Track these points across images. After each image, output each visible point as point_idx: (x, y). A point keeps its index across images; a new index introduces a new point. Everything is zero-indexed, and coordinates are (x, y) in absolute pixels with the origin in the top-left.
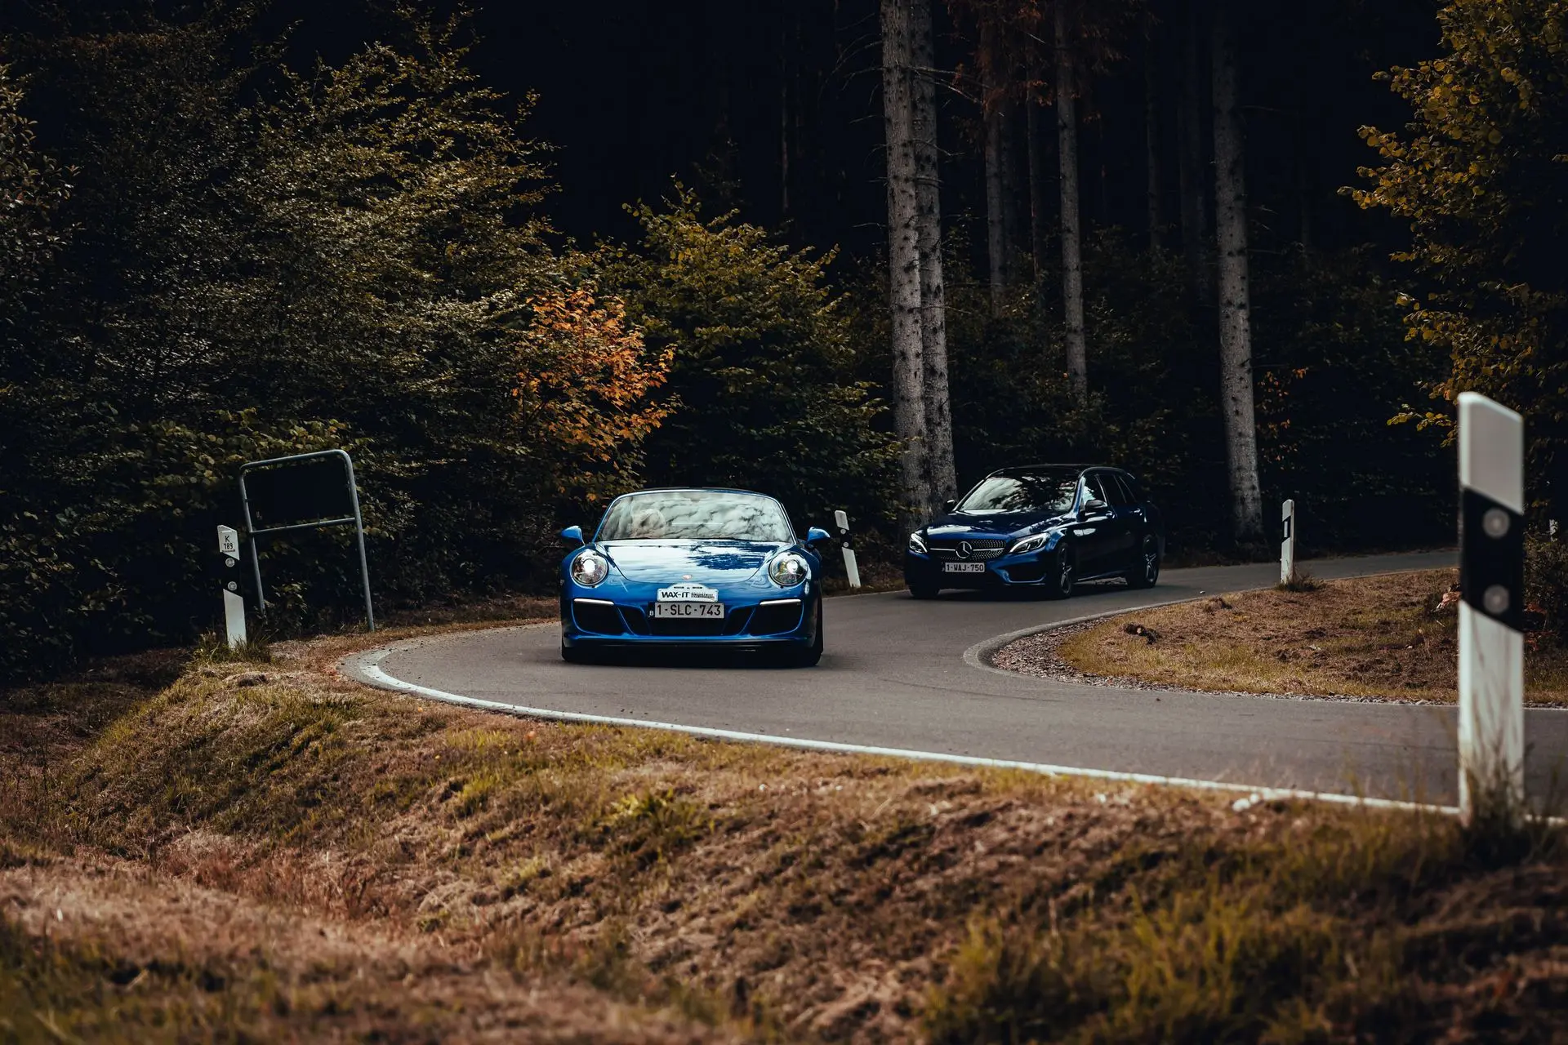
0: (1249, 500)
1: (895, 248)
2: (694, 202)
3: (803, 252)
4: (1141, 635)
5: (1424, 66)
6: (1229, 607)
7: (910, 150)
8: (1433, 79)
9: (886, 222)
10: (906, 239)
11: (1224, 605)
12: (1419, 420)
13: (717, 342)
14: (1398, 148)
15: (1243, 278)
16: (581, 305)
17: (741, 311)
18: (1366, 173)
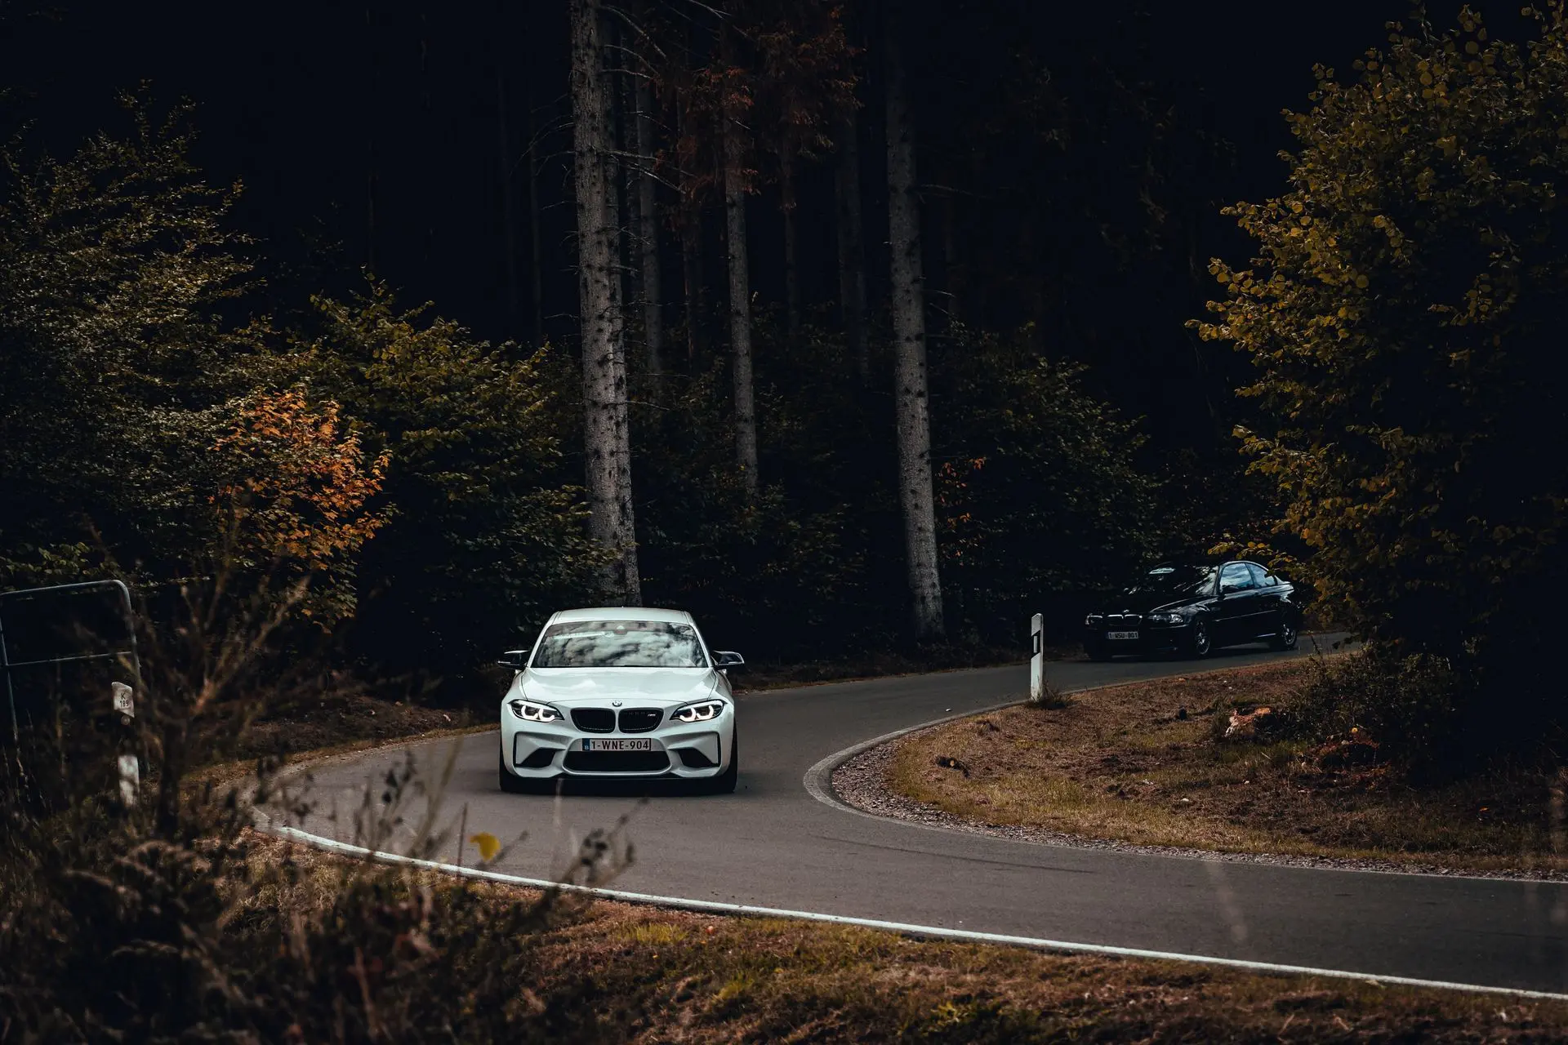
0: (929, 600)
1: (588, 340)
2: (386, 293)
3: (502, 347)
4: (955, 767)
5: (1271, 205)
6: (998, 730)
7: (604, 238)
8: (1280, 217)
9: (578, 310)
10: (600, 330)
11: (993, 728)
12: (1240, 550)
13: (430, 446)
14: (1253, 286)
15: (921, 365)
16: (291, 409)
17: (447, 412)
18: (1214, 308)
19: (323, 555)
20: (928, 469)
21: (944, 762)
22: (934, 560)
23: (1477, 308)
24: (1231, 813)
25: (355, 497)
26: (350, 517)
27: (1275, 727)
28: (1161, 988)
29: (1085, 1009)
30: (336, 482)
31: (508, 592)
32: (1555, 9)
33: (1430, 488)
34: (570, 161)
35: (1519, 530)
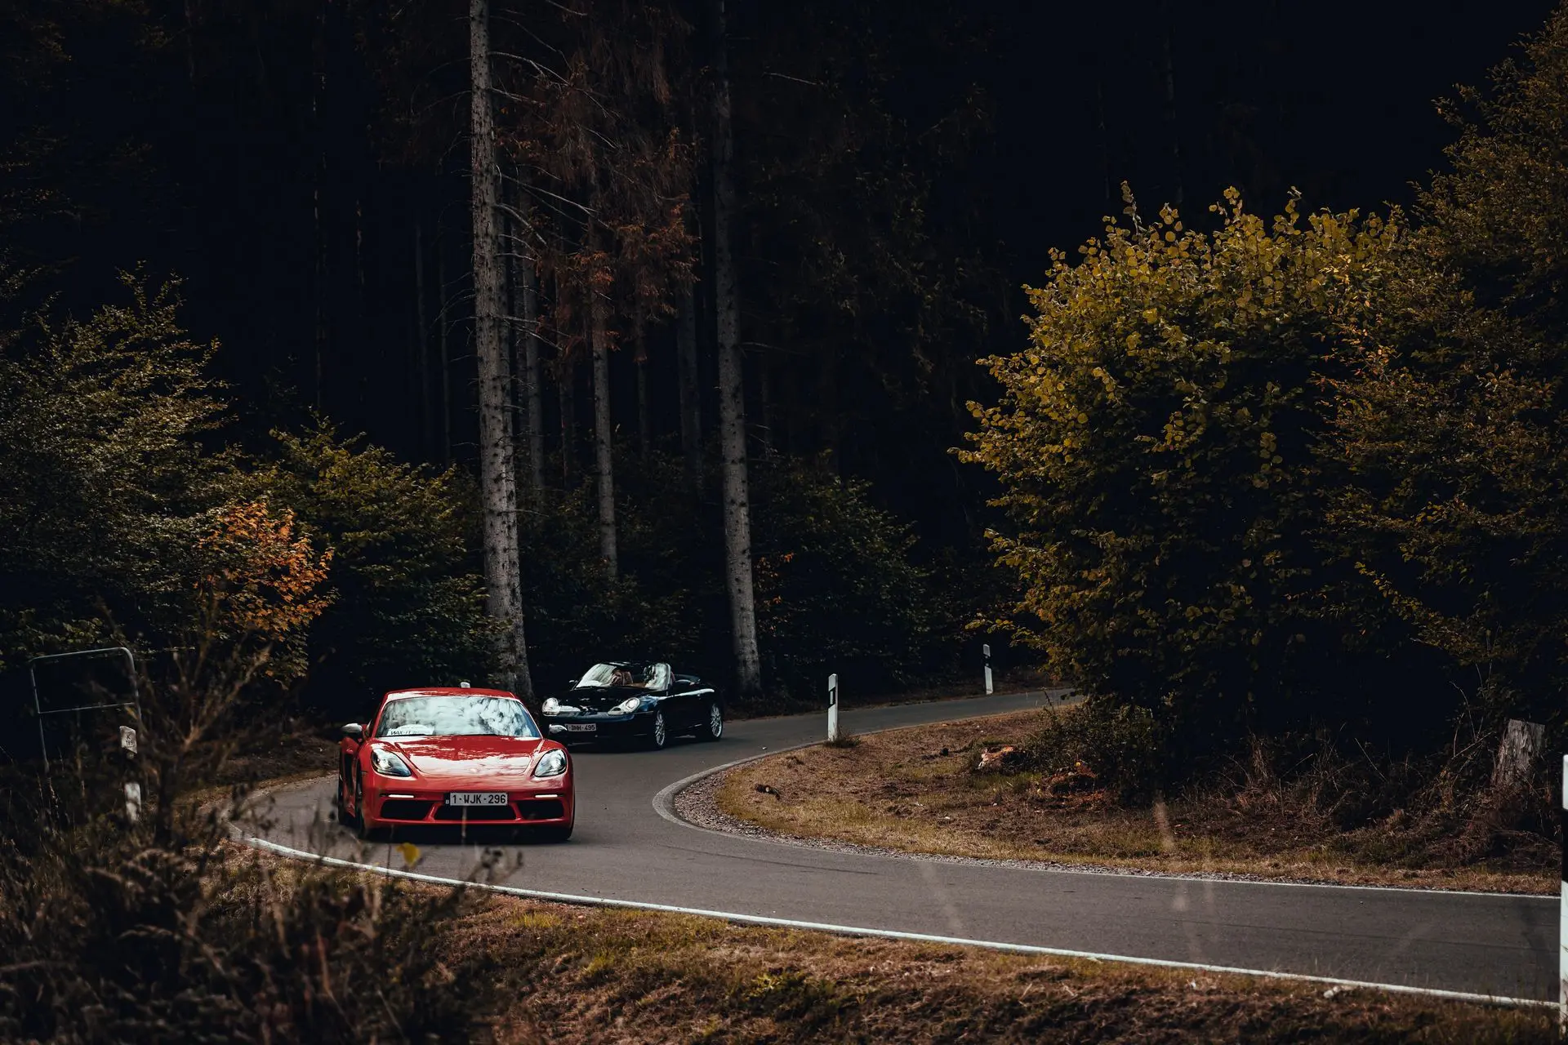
0: (749, 663)
1: (487, 462)
2: (329, 427)
3: (420, 468)
4: (770, 793)
5: (1016, 357)
6: (802, 763)
7: (498, 384)
8: (1021, 367)
9: (478, 441)
10: (496, 455)
11: (799, 763)
12: (990, 625)
13: (362, 545)
14: (1000, 419)
15: (743, 482)
16: (256, 515)
17: (377, 517)
18: (971, 438)
19: (282, 629)
20: (748, 562)
21: (761, 789)
22: (753, 632)
23: (1173, 438)
24: (983, 828)
25: (307, 584)
26: (302, 599)
27: (1018, 762)
28: (929, 963)
29: (870, 979)
30: (292, 572)
31: (424, 656)
32: (1236, 206)
33: (1136, 578)
34: (472, 324)
35: (1206, 610)
